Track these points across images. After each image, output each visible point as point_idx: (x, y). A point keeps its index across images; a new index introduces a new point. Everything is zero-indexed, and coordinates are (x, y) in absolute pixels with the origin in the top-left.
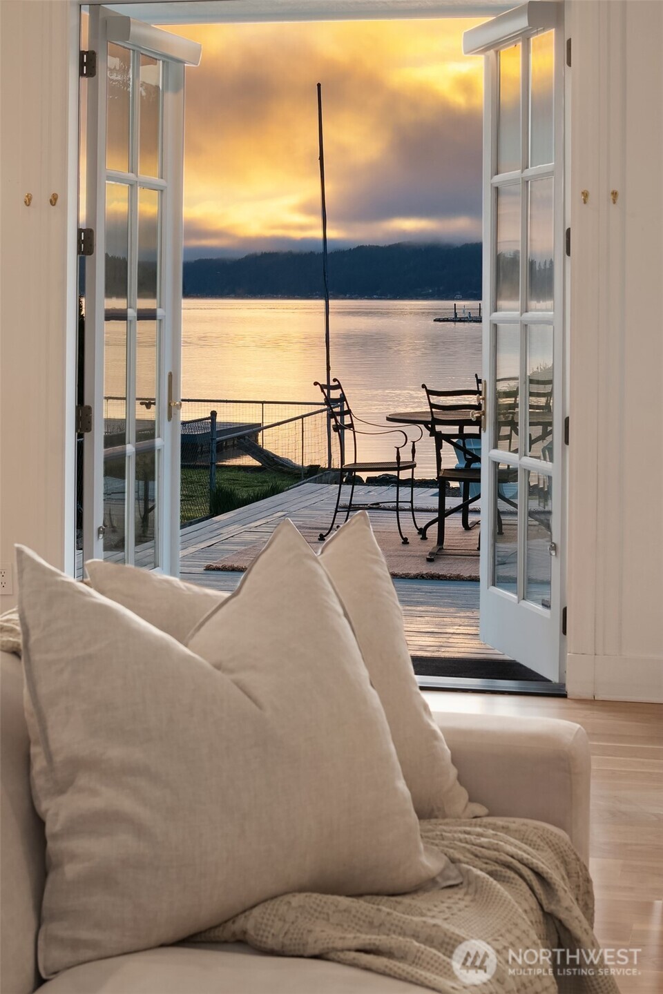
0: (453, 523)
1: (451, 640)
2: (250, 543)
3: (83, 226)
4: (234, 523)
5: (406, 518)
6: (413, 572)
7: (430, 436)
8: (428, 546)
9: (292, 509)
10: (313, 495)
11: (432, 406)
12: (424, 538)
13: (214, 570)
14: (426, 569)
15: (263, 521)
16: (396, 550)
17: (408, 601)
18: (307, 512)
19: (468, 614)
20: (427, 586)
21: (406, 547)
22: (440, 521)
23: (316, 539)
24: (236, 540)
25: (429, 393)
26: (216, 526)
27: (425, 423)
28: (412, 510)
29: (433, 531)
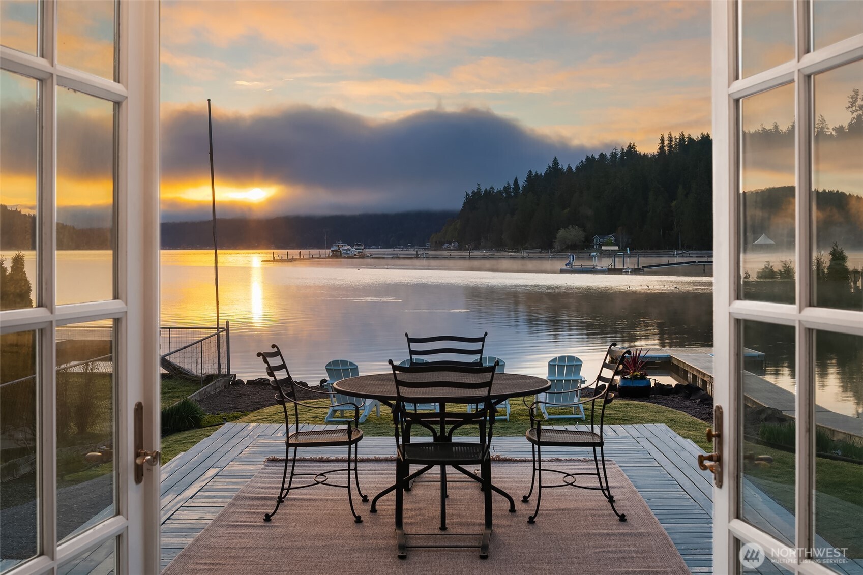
8: (384, 525)
9: (222, 464)
12: (374, 510)
15: (197, 486)
16: (355, 537)
18: (237, 466)
21: (362, 531)
23: (262, 518)
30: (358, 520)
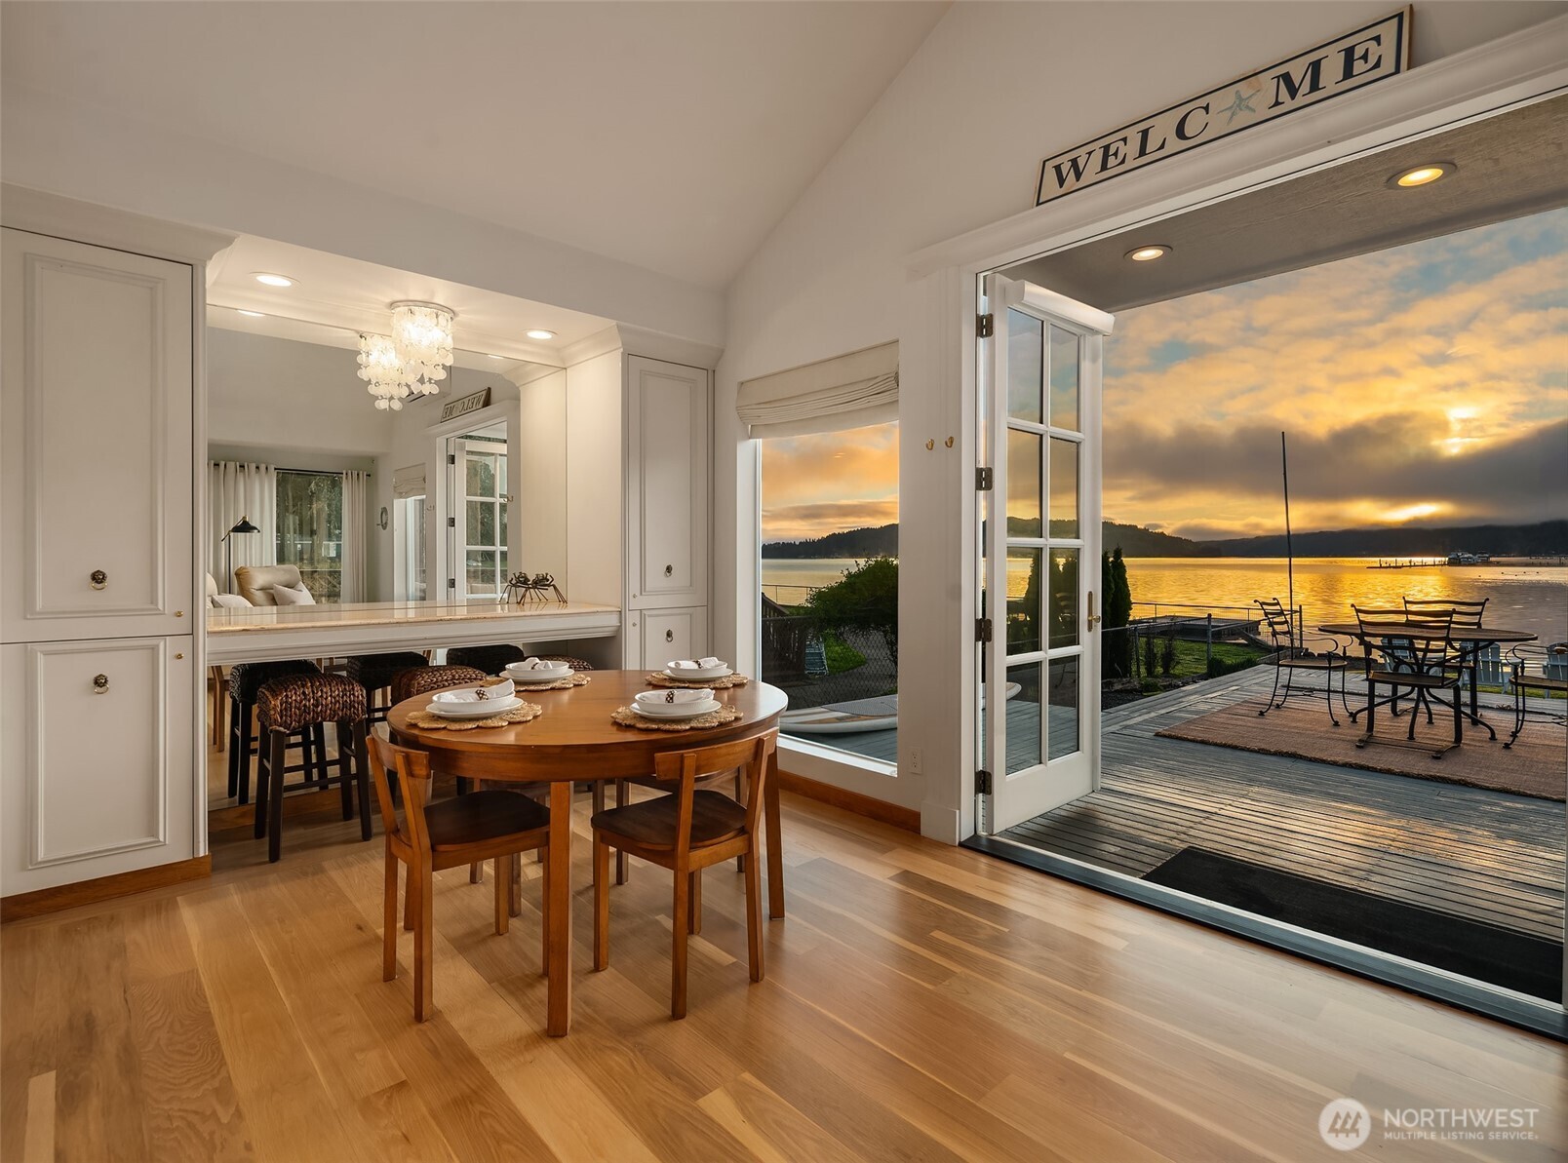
0: (1383, 711)
1: (1384, 863)
2: (1204, 712)
3: (982, 465)
4: (1195, 693)
5: (1337, 702)
6: (1340, 759)
7: (1360, 644)
8: (1358, 730)
9: (1244, 685)
10: (1264, 674)
11: (1361, 622)
12: (1354, 721)
13: (1161, 736)
14: (1354, 757)
15: (1219, 693)
16: (1327, 732)
17: (1334, 795)
18: (1256, 688)
19: (1403, 823)
20: (1355, 778)
21: (1336, 730)
22: (1371, 708)
23: (1256, 714)
24: (1193, 708)
25: (1358, 611)
26: (1181, 694)
27: (1356, 635)
28: (1343, 692)
29: (1363, 717)
30: (1336, 724)
